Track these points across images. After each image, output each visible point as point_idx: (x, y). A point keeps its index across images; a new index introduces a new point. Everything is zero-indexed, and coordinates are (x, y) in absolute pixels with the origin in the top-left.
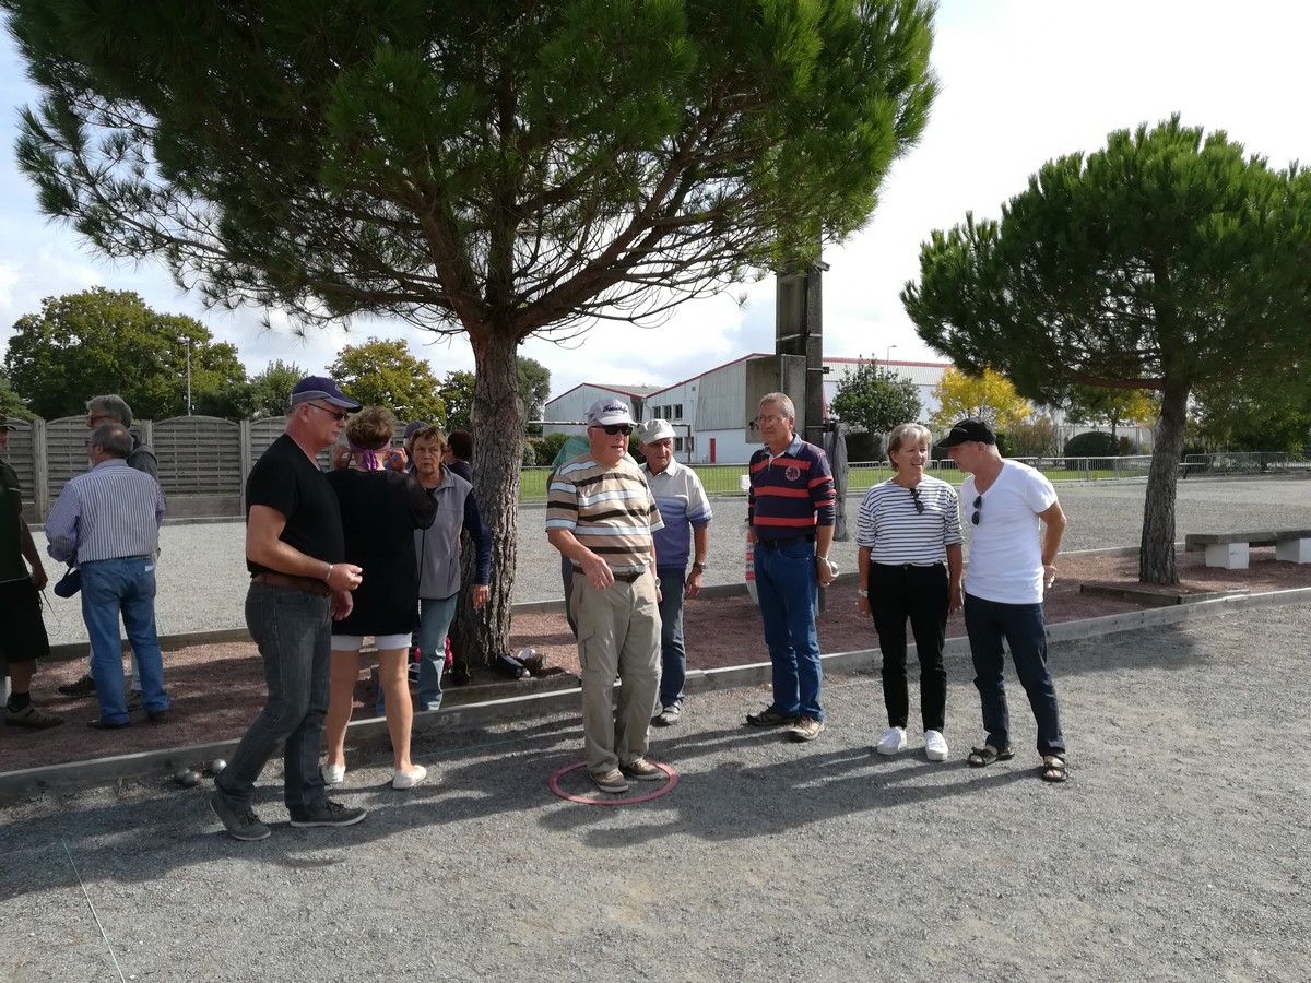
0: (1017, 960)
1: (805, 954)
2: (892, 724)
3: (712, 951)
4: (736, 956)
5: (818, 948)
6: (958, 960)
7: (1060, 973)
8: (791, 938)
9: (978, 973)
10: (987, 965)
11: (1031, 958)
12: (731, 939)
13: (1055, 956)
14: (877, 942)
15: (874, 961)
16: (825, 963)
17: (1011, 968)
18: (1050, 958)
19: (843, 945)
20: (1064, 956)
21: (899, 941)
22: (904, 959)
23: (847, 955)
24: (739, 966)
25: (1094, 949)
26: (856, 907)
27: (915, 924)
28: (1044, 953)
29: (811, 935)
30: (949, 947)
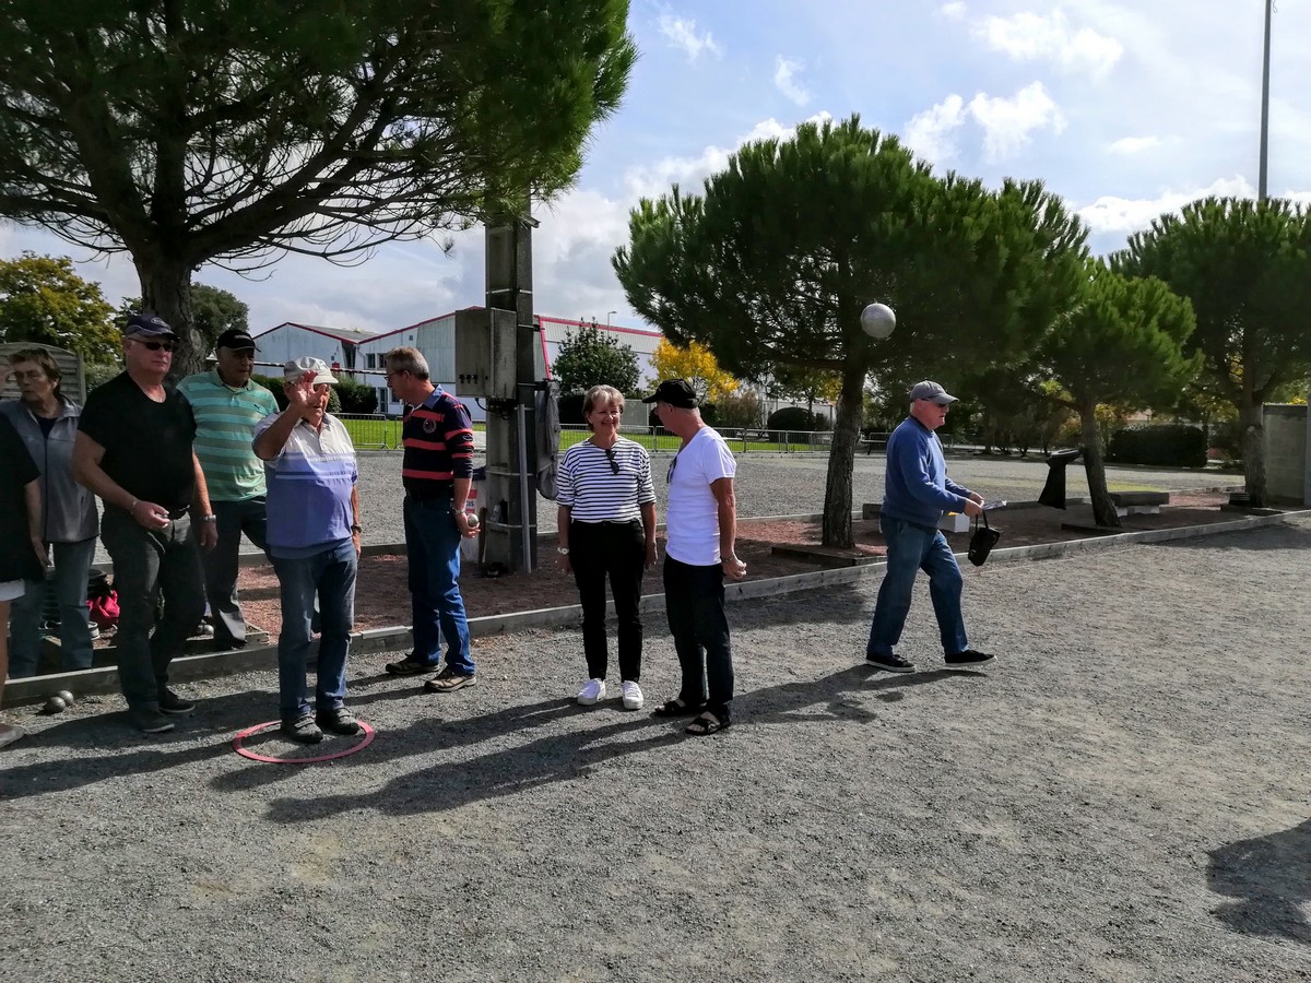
0: (691, 890)
1: (493, 898)
2: (593, 675)
3: (399, 902)
4: (423, 904)
5: (506, 892)
6: (637, 893)
7: (728, 898)
8: (480, 883)
9: (655, 903)
10: (663, 896)
11: (704, 887)
12: (420, 889)
13: (724, 883)
14: (563, 882)
15: (559, 900)
16: (512, 905)
17: (686, 897)
18: (720, 886)
19: (531, 886)
20: (733, 883)
21: (584, 879)
22: (588, 895)
23: (534, 896)
24: (426, 914)
25: (759, 876)
26: (545, 850)
27: (601, 863)
28: (716, 882)
29: (500, 880)
30: (630, 882)
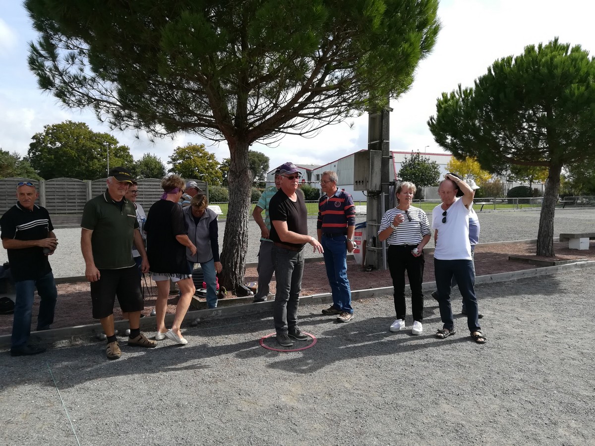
0: (464, 422)
1: (368, 418)
2: (398, 318)
3: (326, 416)
4: (337, 418)
5: (374, 415)
6: (436, 422)
7: (482, 428)
8: (362, 410)
9: (445, 427)
10: (449, 424)
11: (470, 422)
12: (335, 411)
13: (481, 421)
14: (400, 413)
15: (399, 421)
16: (376, 422)
17: (460, 426)
18: (478, 422)
19: (385, 414)
20: (485, 421)
21: (410, 413)
22: (412, 421)
23: (387, 419)
24: (338, 422)
25: (499, 419)
26: (392, 398)
27: (418, 406)
28: (476, 420)
29: (371, 410)
30: (433, 416)
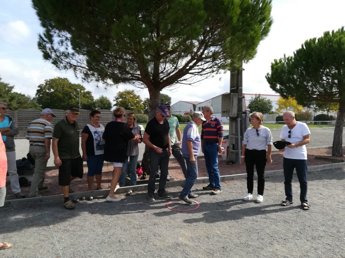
0: (288, 256)
1: (231, 252)
3: (206, 250)
4: (212, 251)
5: (234, 250)
6: (272, 255)
8: (227, 247)
11: (292, 256)
12: (211, 247)
13: (299, 255)
14: (250, 250)
15: (249, 254)
16: (236, 254)
19: (241, 250)
20: (301, 255)
21: (256, 249)
22: (257, 254)
23: (242, 253)
24: (213, 254)
25: (310, 254)
26: (245, 240)
27: (261, 245)
28: (296, 254)
29: (232, 247)
30: (270, 252)
